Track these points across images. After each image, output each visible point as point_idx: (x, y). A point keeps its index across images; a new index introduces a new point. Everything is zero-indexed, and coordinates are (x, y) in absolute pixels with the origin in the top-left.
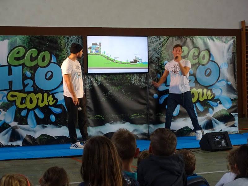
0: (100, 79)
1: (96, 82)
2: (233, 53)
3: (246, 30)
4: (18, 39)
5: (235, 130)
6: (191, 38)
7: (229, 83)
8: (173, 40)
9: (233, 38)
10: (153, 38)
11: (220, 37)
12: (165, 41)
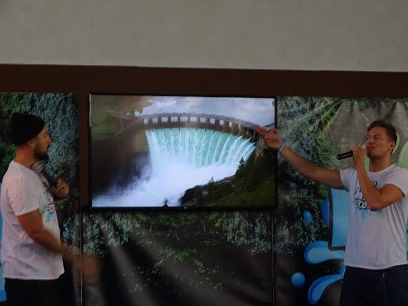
0: (127, 225)
1: (115, 234)
12: (329, 112)
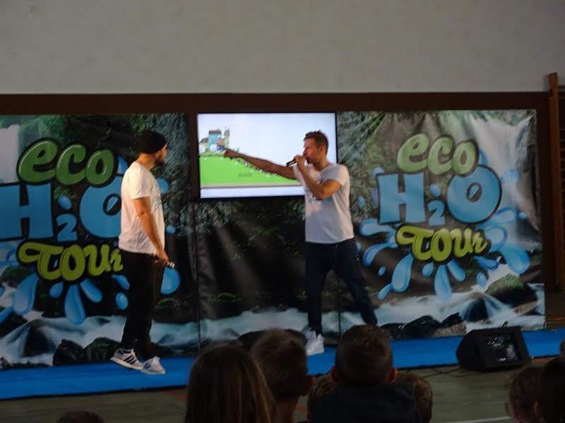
1: (218, 217)
2: (530, 148)
3: (560, 94)
4: (42, 124)
5: (537, 321)
6: (434, 115)
7: (523, 215)
8: (393, 120)
9: (528, 113)
10: (348, 115)
11: (501, 111)
12: (375, 122)
